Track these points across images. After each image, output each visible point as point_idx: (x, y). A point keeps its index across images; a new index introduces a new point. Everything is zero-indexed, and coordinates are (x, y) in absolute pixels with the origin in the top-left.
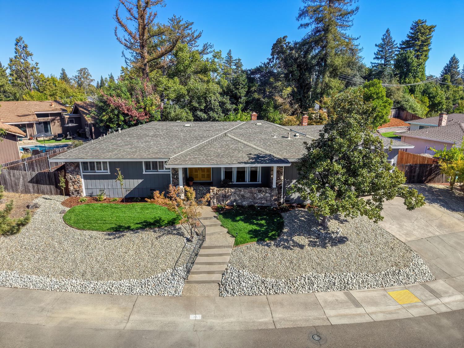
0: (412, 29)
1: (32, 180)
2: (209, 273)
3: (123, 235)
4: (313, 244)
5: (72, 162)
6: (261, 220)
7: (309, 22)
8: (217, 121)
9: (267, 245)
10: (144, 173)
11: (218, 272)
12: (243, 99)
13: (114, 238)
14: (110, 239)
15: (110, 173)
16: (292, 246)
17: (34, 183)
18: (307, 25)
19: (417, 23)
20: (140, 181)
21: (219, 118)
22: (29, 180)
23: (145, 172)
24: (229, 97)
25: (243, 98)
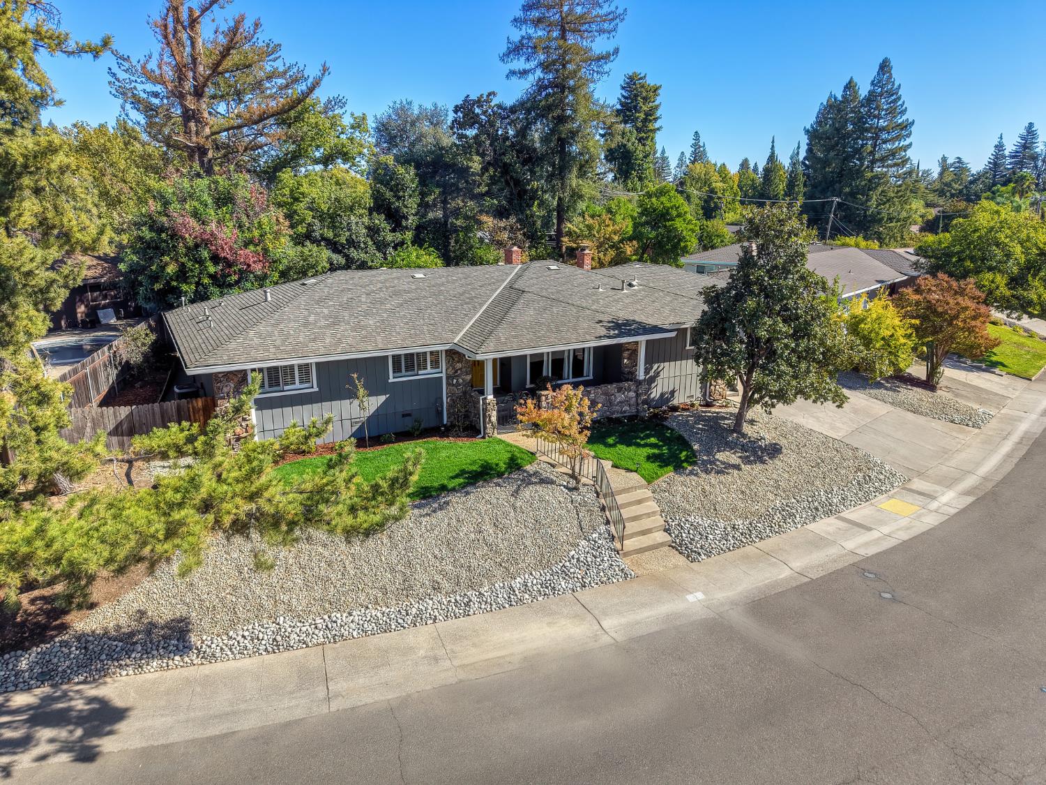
0: (623, 88)
1: (116, 428)
2: (644, 533)
4: (747, 461)
5: (231, 372)
6: (648, 437)
7: (527, 66)
8: (370, 268)
9: (691, 473)
10: (391, 380)
11: (657, 529)
12: (412, 221)
15: (317, 390)
16: (725, 468)
17: (122, 435)
18: (524, 73)
19: (631, 78)
20: (382, 398)
21: (372, 262)
22: (111, 427)
23: (394, 378)
24: (383, 217)
25: (411, 218)
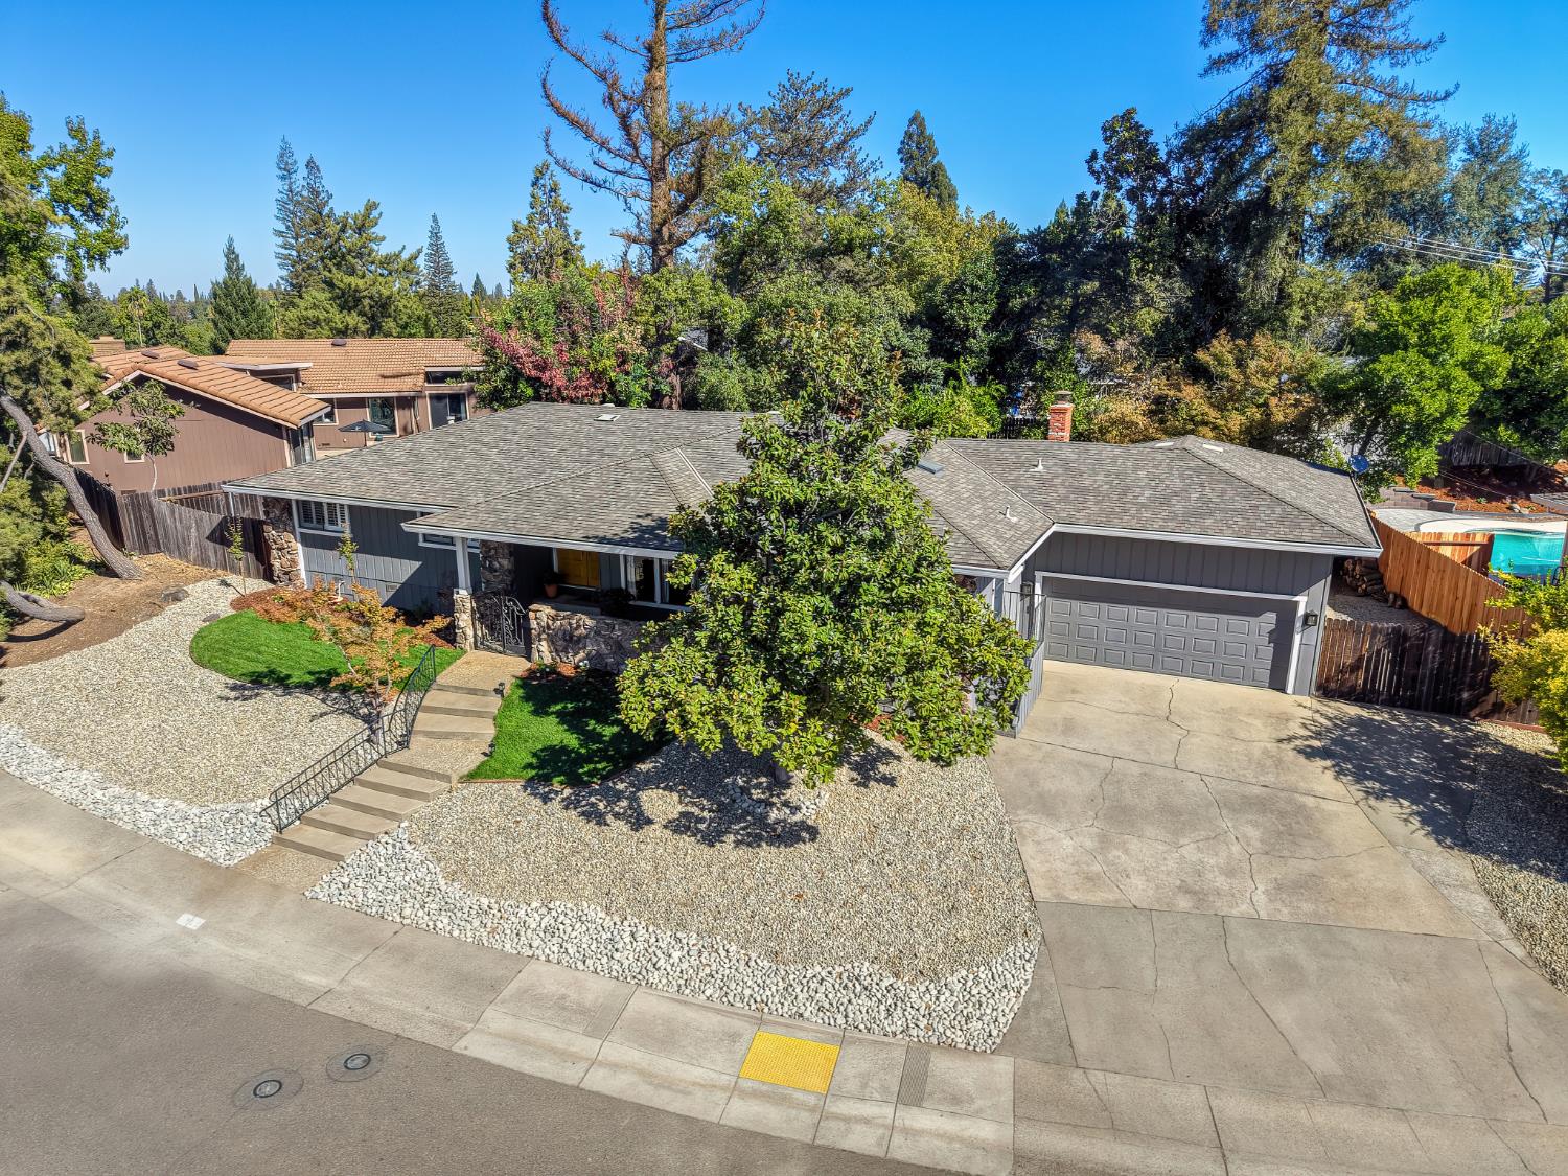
1: (212, 533)
3: (257, 695)
4: (684, 824)
5: (280, 499)
10: (421, 543)
12: (981, 339)
13: (236, 699)
14: (227, 699)
15: (351, 536)
16: (616, 815)
17: (216, 542)
18: (1233, 58)
22: (208, 533)
23: (424, 541)
25: (981, 336)
